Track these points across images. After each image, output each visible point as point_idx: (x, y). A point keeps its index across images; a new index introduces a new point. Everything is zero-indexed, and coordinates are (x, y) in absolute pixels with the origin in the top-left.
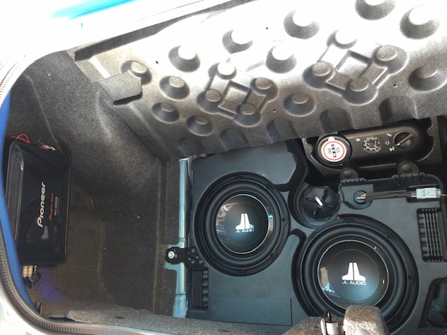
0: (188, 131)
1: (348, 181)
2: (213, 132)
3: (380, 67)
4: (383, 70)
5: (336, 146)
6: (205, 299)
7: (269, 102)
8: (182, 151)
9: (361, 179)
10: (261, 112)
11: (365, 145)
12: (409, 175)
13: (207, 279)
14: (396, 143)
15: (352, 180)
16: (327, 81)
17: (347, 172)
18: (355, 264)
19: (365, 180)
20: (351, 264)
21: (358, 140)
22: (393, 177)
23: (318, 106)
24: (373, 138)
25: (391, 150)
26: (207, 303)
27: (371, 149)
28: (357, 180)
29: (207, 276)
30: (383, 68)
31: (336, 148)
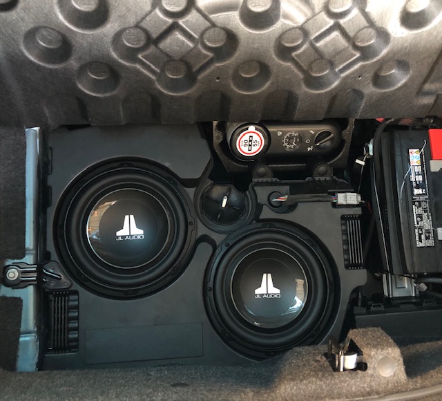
0: (74, 84)
1: (260, 180)
2: (114, 93)
3: (354, 52)
4: (355, 55)
5: (255, 137)
6: (73, 335)
7: (218, 65)
8: (48, 115)
9: (274, 179)
10: (200, 77)
11: (284, 141)
12: (322, 179)
13: (77, 307)
14: (316, 142)
15: (265, 180)
16: (294, 54)
17: (262, 170)
18: (269, 275)
19: (278, 180)
20: (265, 275)
21: (280, 134)
22: (307, 179)
23: (272, 84)
24: (293, 134)
25: (309, 149)
26: (77, 340)
27: (288, 146)
28: (269, 180)
29: (77, 303)
30: (356, 53)
31: (254, 139)
